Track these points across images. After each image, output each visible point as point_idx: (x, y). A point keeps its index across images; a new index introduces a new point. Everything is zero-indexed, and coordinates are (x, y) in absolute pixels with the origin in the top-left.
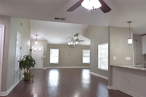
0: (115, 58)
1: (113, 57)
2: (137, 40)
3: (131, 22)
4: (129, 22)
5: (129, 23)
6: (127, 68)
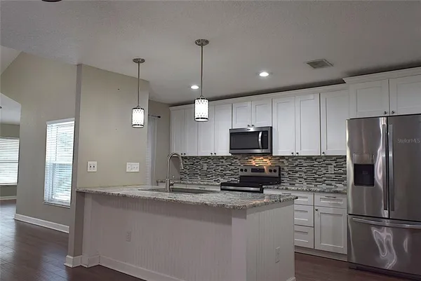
0: (93, 166)
1: (89, 162)
2: (159, 117)
3: (143, 61)
4: (137, 59)
5: (139, 62)
6: (124, 196)
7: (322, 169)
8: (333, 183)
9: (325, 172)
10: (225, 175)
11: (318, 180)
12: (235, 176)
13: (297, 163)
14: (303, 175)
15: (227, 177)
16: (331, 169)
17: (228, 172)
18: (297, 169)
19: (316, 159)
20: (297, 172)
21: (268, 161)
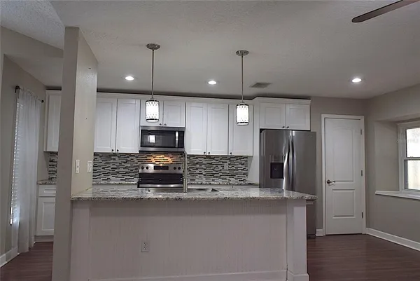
2: (43, 101)
4: (151, 45)
7: (219, 166)
8: (227, 177)
9: (221, 168)
10: (118, 173)
11: (215, 175)
12: (130, 174)
13: (197, 161)
14: (203, 172)
15: (120, 175)
16: (226, 167)
17: (122, 170)
18: (198, 166)
19: (213, 158)
20: (197, 169)
21: (170, 159)
